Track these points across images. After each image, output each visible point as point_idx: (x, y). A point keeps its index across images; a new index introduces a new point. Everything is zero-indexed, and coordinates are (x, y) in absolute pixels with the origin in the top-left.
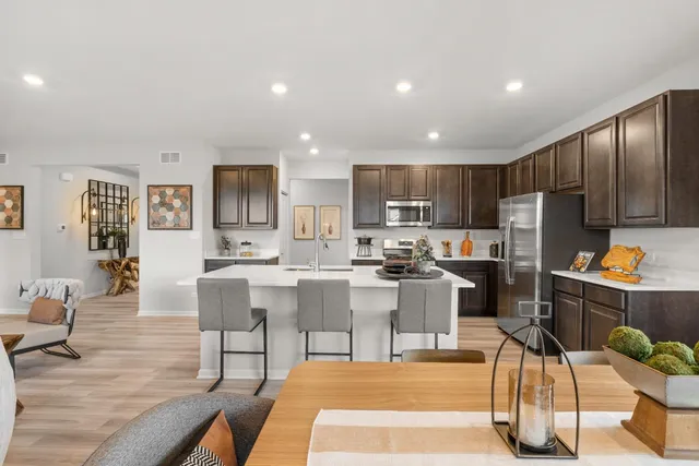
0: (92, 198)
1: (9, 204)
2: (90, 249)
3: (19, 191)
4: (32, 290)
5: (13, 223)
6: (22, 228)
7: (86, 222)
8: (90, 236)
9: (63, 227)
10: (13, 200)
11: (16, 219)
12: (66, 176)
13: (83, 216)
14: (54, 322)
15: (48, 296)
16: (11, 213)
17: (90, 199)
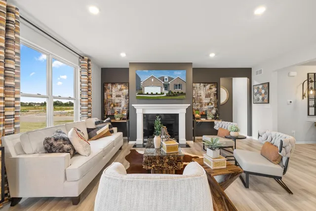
0: (310, 84)
1: (263, 92)
2: (308, 115)
3: (267, 85)
4: (264, 137)
5: (265, 100)
6: (268, 103)
7: (306, 99)
8: (309, 107)
9: (291, 102)
10: (265, 90)
11: (266, 99)
12: (293, 73)
13: (304, 96)
14: (274, 161)
15: (272, 142)
16: (264, 96)
17: (308, 84)
